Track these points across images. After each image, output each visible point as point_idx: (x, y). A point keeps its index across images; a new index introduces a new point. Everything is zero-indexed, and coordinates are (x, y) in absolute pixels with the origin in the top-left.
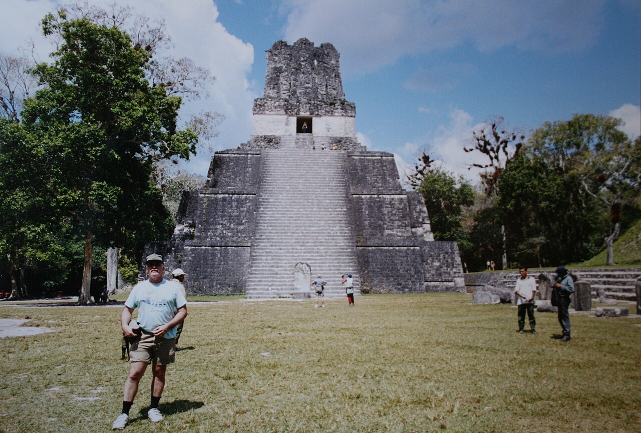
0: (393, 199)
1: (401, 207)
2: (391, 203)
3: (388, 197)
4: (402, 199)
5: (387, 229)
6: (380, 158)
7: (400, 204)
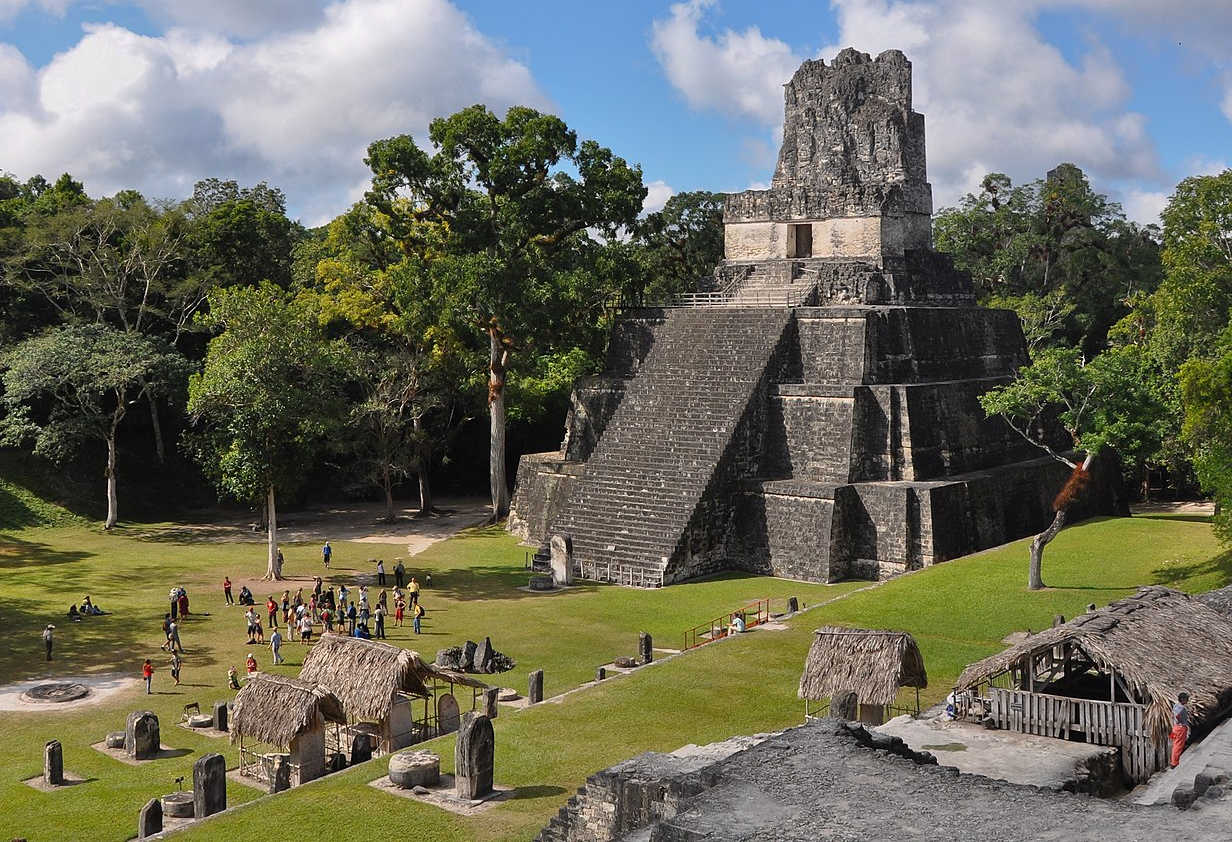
0: (832, 405)
1: (841, 420)
2: (828, 415)
3: (824, 400)
4: (844, 405)
5: (814, 460)
6: (843, 320)
7: (841, 416)
